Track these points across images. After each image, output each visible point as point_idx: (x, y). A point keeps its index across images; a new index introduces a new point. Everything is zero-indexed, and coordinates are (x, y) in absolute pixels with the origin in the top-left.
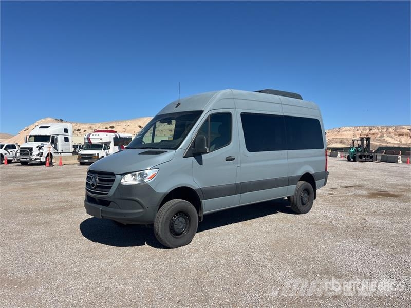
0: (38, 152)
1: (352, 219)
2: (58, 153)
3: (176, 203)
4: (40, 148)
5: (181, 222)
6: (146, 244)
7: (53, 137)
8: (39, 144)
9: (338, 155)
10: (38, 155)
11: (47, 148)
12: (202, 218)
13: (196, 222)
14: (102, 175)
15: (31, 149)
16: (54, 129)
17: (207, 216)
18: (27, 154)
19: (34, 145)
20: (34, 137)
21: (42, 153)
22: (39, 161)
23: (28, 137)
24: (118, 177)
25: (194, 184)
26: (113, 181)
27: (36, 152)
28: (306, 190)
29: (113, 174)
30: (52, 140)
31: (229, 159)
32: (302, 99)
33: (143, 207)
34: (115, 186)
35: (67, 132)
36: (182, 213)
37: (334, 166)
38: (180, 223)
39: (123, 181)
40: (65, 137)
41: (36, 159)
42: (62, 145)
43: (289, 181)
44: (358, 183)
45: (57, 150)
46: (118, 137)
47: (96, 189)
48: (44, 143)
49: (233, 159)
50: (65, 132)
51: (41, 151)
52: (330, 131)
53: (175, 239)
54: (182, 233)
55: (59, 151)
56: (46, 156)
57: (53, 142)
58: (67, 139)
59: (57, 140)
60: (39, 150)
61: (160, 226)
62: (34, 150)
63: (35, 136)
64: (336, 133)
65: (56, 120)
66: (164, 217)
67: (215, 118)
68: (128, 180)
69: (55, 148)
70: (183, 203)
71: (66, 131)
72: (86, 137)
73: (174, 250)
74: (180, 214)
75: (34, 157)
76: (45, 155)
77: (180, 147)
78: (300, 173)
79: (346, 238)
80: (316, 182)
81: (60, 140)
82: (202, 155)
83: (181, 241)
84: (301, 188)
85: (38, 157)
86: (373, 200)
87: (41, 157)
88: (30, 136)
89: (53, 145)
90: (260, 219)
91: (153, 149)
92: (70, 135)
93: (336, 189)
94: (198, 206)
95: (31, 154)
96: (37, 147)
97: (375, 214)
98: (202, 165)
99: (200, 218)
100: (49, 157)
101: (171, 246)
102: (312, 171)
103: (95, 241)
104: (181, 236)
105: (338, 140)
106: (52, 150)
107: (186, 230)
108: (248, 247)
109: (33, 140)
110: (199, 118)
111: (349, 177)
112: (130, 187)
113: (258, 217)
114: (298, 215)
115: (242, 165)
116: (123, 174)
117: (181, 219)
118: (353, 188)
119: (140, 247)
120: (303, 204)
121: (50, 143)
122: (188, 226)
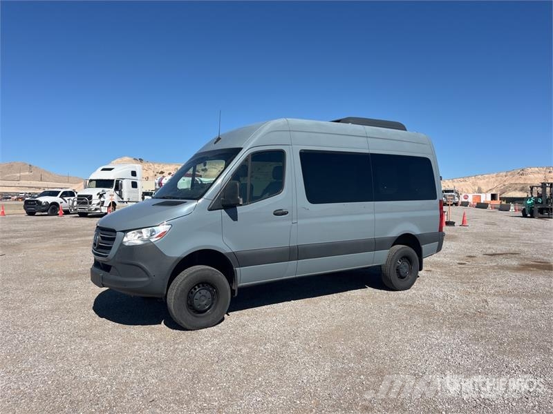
0: (99, 201)
1: (468, 302)
2: (124, 202)
3: (197, 271)
4: (101, 196)
5: (205, 296)
6: (163, 323)
7: (118, 181)
8: (100, 190)
9: (512, 208)
10: (98, 204)
11: (110, 195)
12: (236, 291)
13: (227, 297)
14: (104, 232)
15: (90, 197)
16: (119, 171)
17: (243, 290)
18: (85, 203)
19: (94, 192)
20: (95, 182)
21: (104, 202)
22: (99, 211)
23: (88, 181)
24: (119, 234)
25: (224, 245)
26: (113, 239)
27: (95, 200)
28: (406, 258)
29: (114, 231)
30: (116, 186)
31: (279, 213)
32: (405, 130)
33: (147, 274)
34: (115, 247)
35: (135, 176)
36: (205, 283)
37: (495, 224)
38: (202, 297)
39: (125, 239)
40: (132, 182)
41: (96, 209)
42: (129, 192)
43: (377, 245)
44: (513, 249)
45: (122, 199)
46: (200, 182)
47: (99, 250)
48: (106, 189)
49: (285, 213)
50: (132, 175)
51: (102, 200)
52: (509, 174)
53: (194, 318)
54: (206, 311)
55: (124, 200)
56: (108, 205)
57: (117, 189)
58: (134, 185)
59: (121, 185)
60: (100, 198)
61: (173, 301)
62: (93, 198)
63: (97, 181)
64: (518, 176)
65: (135, 159)
66: (178, 289)
67: (258, 157)
68: (132, 239)
69: (120, 196)
70: (207, 271)
71: (134, 174)
72: (157, 181)
73: (193, 332)
74: (203, 286)
75: (93, 207)
76: (106, 204)
77: (205, 196)
78: (396, 232)
79: (440, 328)
80: (423, 246)
81: (126, 185)
82: (238, 208)
83: (203, 322)
84: (397, 254)
85: (98, 207)
86: (517, 274)
87: (102, 207)
88: (91, 181)
89: (118, 192)
90: (335, 296)
91: (174, 198)
92: (138, 179)
93: (474, 257)
94: (231, 276)
95: (90, 203)
96: (98, 194)
97: (506, 295)
98: (237, 220)
99: (233, 292)
100: (111, 207)
101: (188, 327)
102: (415, 231)
103: (101, 316)
104: (204, 314)
105: (516, 186)
106: (116, 199)
107: (212, 307)
108: (293, 333)
109: (95, 185)
110: (235, 157)
111: (507, 241)
112: (133, 249)
113: (333, 293)
114: (392, 292)
115: (300, 222)
116: (125, 232)
117: (203, 292)
118: (501, 257)
119: (153, 326)
120: (401, 277)
121: (113, 189)
122: (215, 302)
